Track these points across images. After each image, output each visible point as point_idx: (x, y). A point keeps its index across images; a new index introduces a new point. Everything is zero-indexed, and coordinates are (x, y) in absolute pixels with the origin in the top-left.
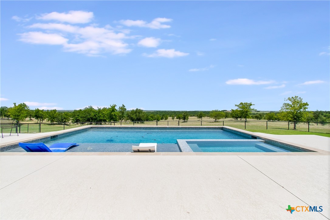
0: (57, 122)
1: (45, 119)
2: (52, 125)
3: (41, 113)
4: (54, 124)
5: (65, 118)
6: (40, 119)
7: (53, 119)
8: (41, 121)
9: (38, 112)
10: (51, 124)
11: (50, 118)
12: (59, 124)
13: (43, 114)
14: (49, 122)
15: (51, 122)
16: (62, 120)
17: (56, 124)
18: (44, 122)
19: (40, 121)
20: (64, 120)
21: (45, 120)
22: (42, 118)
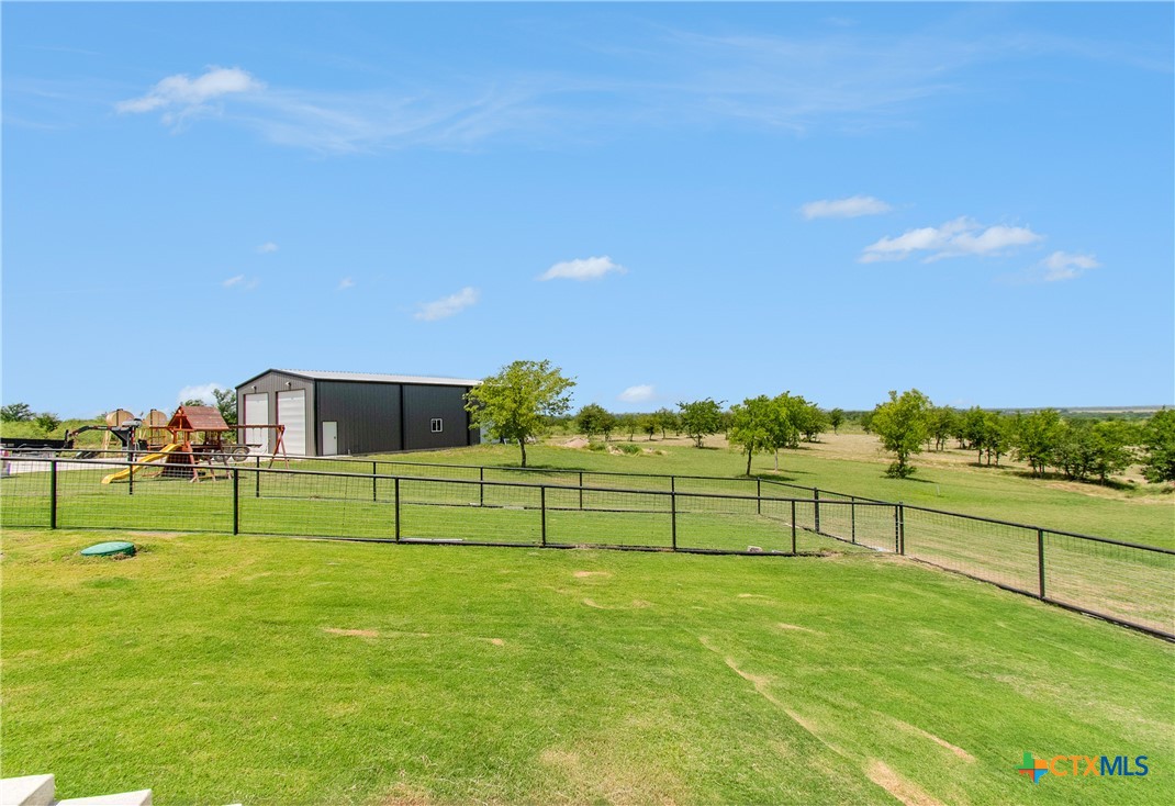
0: (1058, 465)
1: (1007, 448)
2: (1039, 477)
3: (991, 424)
4: (1048, 476)
5: (1101, 452)
6: (988, 450)
7: (1040, 453)
8: (993, 459)
9: (977, 421)
10: (1034, 475)
11: (1027, 446)
12: (1071, 478)
13: (997, 428)
14: (1025, 466)
15: (1033, 465)
16: (1087, 458)
17: (1057, 476)
18: (1003, 460)
19: (989, 455)
20: (1099, 460)
21: (1008, 453)
22: (995, 446)
